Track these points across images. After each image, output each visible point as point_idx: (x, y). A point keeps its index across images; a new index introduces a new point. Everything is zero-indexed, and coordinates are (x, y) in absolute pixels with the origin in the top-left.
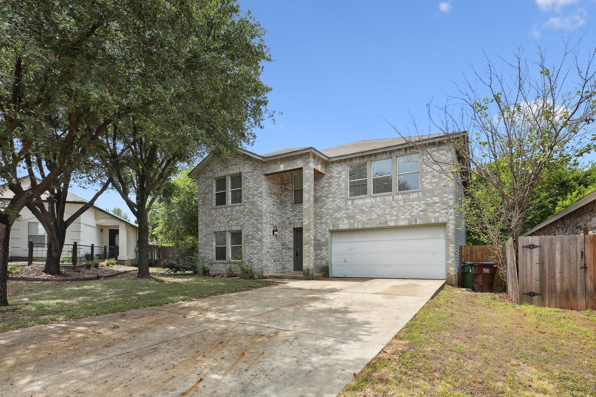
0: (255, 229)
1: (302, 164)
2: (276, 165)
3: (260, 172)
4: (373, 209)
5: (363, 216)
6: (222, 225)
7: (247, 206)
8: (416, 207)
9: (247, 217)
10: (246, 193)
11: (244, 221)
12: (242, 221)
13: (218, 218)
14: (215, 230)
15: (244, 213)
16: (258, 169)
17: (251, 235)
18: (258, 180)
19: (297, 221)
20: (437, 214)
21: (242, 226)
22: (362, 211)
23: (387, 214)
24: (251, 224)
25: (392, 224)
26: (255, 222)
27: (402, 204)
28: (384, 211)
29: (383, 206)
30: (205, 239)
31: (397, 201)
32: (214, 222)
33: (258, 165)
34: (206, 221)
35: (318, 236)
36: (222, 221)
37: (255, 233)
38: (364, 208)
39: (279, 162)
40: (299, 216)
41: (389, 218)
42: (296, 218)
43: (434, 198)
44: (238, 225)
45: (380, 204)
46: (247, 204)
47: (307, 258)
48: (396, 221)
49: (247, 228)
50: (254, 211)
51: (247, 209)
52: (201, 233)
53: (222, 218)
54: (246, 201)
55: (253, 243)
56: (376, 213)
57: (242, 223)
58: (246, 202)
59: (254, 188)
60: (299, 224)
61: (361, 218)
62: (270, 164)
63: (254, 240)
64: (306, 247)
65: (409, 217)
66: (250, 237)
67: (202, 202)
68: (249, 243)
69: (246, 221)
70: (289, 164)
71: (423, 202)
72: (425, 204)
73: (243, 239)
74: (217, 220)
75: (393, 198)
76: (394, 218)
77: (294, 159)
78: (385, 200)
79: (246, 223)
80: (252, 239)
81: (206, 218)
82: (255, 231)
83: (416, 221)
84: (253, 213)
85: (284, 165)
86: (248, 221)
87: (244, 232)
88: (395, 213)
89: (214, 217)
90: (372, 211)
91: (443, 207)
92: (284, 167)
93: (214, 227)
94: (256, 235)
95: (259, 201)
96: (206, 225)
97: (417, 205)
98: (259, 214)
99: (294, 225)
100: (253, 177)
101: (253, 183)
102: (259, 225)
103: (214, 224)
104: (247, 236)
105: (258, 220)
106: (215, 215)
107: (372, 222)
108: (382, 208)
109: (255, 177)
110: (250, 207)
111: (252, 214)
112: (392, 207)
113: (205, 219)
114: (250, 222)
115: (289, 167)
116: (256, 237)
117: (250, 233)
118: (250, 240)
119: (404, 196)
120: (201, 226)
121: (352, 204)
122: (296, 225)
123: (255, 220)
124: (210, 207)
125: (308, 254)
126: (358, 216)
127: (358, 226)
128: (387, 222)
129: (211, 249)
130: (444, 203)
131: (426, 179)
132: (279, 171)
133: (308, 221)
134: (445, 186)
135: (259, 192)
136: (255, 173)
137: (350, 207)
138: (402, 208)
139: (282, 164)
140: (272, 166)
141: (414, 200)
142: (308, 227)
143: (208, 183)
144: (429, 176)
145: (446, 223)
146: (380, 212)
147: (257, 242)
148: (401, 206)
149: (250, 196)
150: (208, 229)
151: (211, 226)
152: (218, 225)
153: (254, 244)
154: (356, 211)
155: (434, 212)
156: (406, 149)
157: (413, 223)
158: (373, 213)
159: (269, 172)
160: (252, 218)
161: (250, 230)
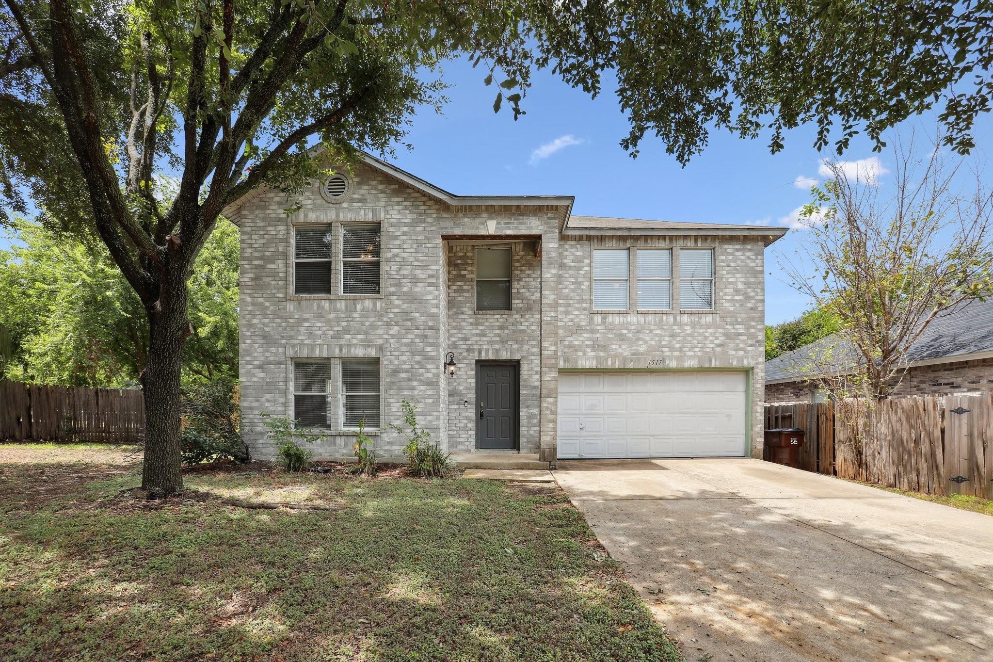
0: (418, 358)
1: (542, 228)
2: (477, 221)
3: (434, 228)
4: (641, 335)
5: (624, 346)
6: (319, 341)
7: (396, 302)
8: (711, 338)
9: (396, 328)
10: (393, 273)
11: (386, 336)
12: (380, 337)
13: (306, 324)
14: (295, 353)
15: (385, 319)
16: (429, 220)
17: (406, 371)
18: (429, 245)
19: (485, 346)
20: (742, 353)
21: (381, 348)
22: (622, 337)
23: (665, 346)
24: (407, 345)
25: (673, 364)
26: (417, 340)
27: (689, 331)
28: (660, 341)
29: (658, 331)
30: (262, 375)
31: (681, 325)
32: (292, 333)
33: (429, 212)
34: (267, 329)
35: (534, 380)
36: (320, 333)
37: (417, 366)
38: (625, 331)
39: (485, 215)
40: (492, 335)
41: (667, 354)
42: (485, 339)
43: (738, 327)
44: (369, 346)
45: (652, 327)
46: (395, 298)
47: (550, 425)
48: (679, 359)
49: (396, 353)
50: (417, 315)
51: (396, 310)
52: (248, 358)
53: (319, 324)
54: (393, 289)
55: (413, 388)
56: (646, 343)
57: (381, 341)
58: (393, 294)
59: (416, 263)
60: (490, 352)
61: (620, 350)
62: (460, 215)
63: (415, 383)
64: (548, 403)
65: (699, 353)
66: (403, 375)
67: (253, 279)
68: (400, 389)
69: (392, 336)
70: (508, 223)
71: (721, 331)
72: (725, 335)
73: (384, 380)
74: (302, 329)
75: (675, 318)
76: (676, 353)
77: (522, 215)
78: (661, 321)
79: (392, 341)
80: (409, 380)
81: (266, 321)
82: (419, 363)
83: (711, 361)
84: (410, 320)
85: (498, 223)
86: (398, 337)
87: (386, 363)
88: (677, 346)
89: (291, 321)
90: (638, 339)
91: (750, 342)
92: (497, 228)
93: (293, 346)
94: (421, 371)
95: (430, 293)
96: (264, 338)
97: (712, 335)
98: (430, 324)
100: (414, 237)
101: (413, 250)
102: (428, 349)
103: (291, 337)
104: (395, 372)
105: (426, 336)
106: (297, 316)
107: (639, 359)
108: (656, 335)
109: (420, 238)
110: (405, 306)
111: (409, 323)
112: (673, 335)
113: (264, 324)
114: (404, 341)
115: (509, 228)
116: (421, 375)
117: (405, 367)
118: (404, 383)
119: (693, 317)
120: (248, 342)
121: (603, 322)
122: (483, 354)
123: (417, 336)
124: (281, 295)
125: (552, 417)
126: (614, 346)
127: (614, 363)
128: (664, 360)
129: (282, 400)
130: (751, 336)
131: (726, 294)
132: (483, 232)
133: (553, 348)
134: (752, 309)
135: (430, 272)
136: (418, 229)
137: (599, 328)
138: (689, 338)
139: (492, 219)
140: (466, 219)
141: (708, 326)
143: (274, 233)
144: (730, 290)
145: (753, 368)
146: (653, 342)
147: (423, 388)
148: (688, 335)
149: (404, 281)
150: (273, 350)
151: (283, 342)
152: (307, 342)
153: (416, 392)
154: (610, 335)
155: (737, 349)
156: (696, 238)
157: (707, 365)
158: (641, 342)
159: (457, 232)
160: (408, 331)
161: (404, 358)
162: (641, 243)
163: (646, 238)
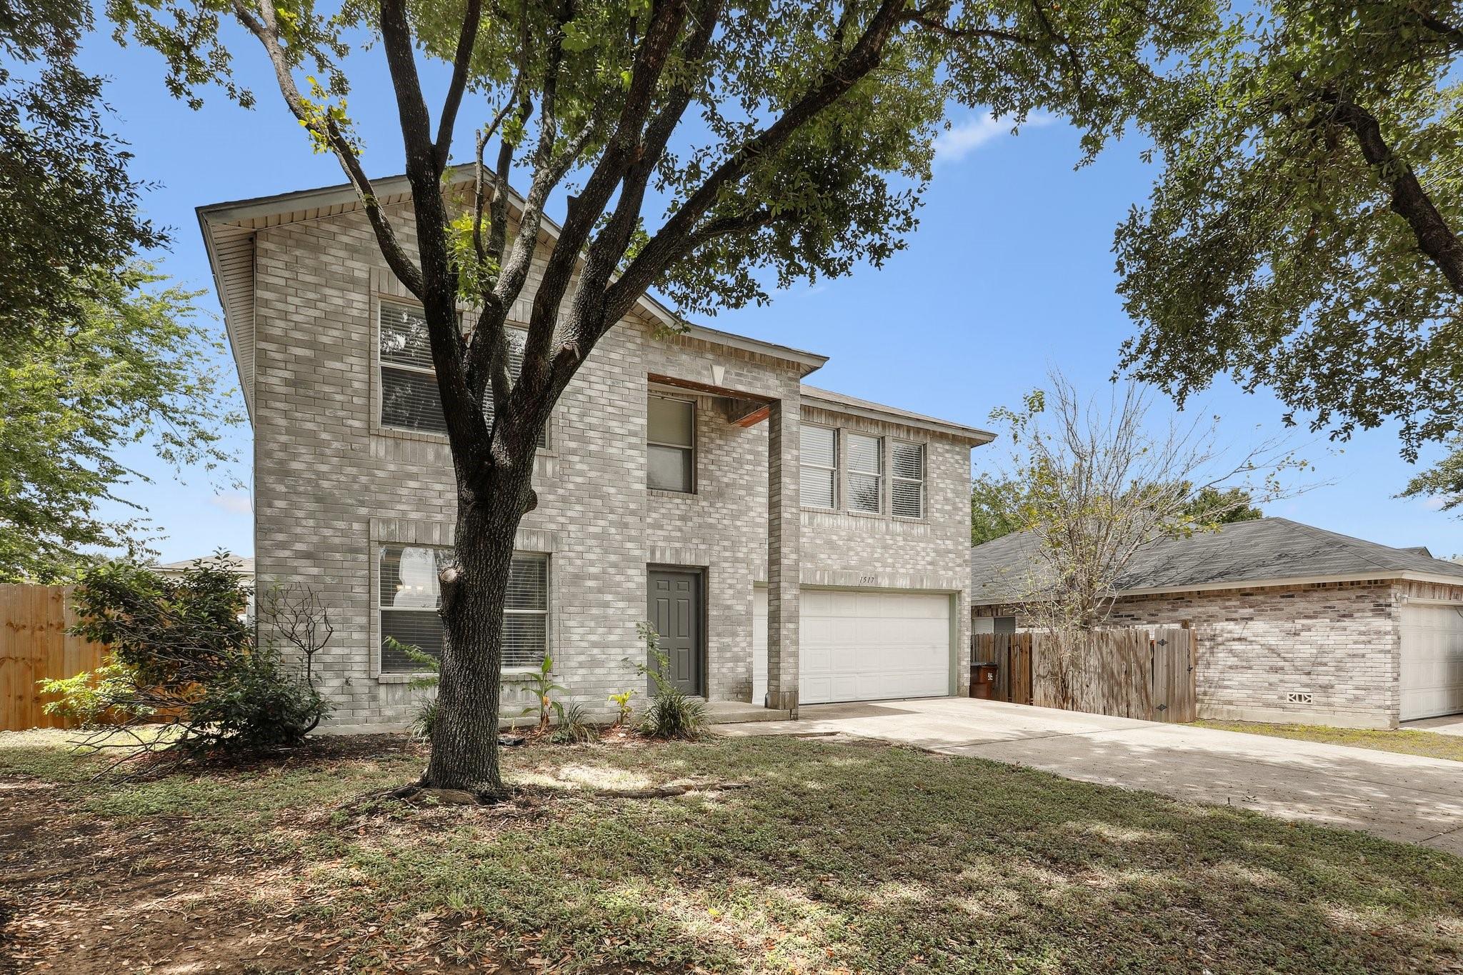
0: (613, 558)
1: (780, 390)
2: (700, 362)
3: (637, 360)
4: (852, 544)
5: (835, 557)
6: (439, 517)
7: (579, 466)
8: (923, 554)
9: (578, 507)
10: (574, 418)
11: (562, 520)
12: (551, 519)
13: (412, 484)
14: (391, 534)
15: (560, 491)
16: (630, 345)
17: (595, 577)
18: (631, 385)
19: (660, 544)
20: (951, 573)
21: (554, 538)
22: (831, 545)
23: (877, 560)
24: (596, 536)
25: (885, 583)
26: (613, 530)
27: (901, 543)
28: (872, 553)
29: (870, 541)
30: (315, 571)
31: (894, 535)
32: (382, 497)
33: (629, 332)
34: (325, 484)
36: (440, 502)
37: (612, 571)
38: (835, 538)
39: (711, 357)
40: (670, 528)
41: (880, 570)
42: (660, 532)
43: (948, 542)
44: (533, 533)
45: (864, 535)
46: (576, 459)
48: (892, 577)
49: (580, 548)
50: (612, 490)
51: (579, 480)
52: (281, 537)
53: (438, 487)
54: (573, 445)
55: (606, 605)
56: (857, 554)
57: (553, 526)
58: (573, 452)
59: (610, 409)
60: (668, 553)
61: (829, 562)
62: (676, 348)
63: (609, 597)
65: (911, 571)
66: (590, 583)
67: (287, 383)
68: (586, 605)
69: (572, 520)
70: (740, 375)
71: (932, 546)
72: (935, 551)
73: (558, 592)
74: (404, 492)
75: (887, 526)
76: (888, 570)
77: (758, 367)
78: (873, 527)
79: (572, 528)
80: (600, 591)
81: (324, 468)
82: (614, 565)
83: (922, 581)
84: (601, 497)
85: (726, 372)
86: (582, 522)
87: (561, 562)
88: (890, 561)
89: (380, 474)
90: (850, 549)
91: (959, 561)
92: (725, 379)
93: (387, 522)
94: (618, 578)
95: (631, 458)
96: (319, 500)
97: (924, 550)
98: (632, 506)
99: (653, 553)
100: (607, 368)
101: (605, 388)
102: (629, 545)
103: (380, 505)
104: (577, 578)
105: (626, 525)
106: (392, 467)
107: (850, 575)
108: (868, 545)
109: (617, 370)
110: (593, 474)
111: (599, 502)
112: (885, 547)
113: (317, 473)
114: (591, 529)
115: (741, 383)
116: (619, 584)
117: (592, 570)
118: (591, 596)
119: (905, 526)
120: (280, 504)
121: (811, 523)
122: (658, 554)
123: (612, 523)
124: (356, 424)
126: (822, 556)
127: (822, 578)
128: (876, 576)
129: (363, 620)
130: (959, 554)
131: (937, 502)
132: (706, 381)
133: (794, 556)
134: (960, 522)
135: (631, 427)
136: (613, 356)
137: (806, 530)
138: (901, 552)
139: (719, 364)
140: (684, 357)
141: (921, 539)
142: (793, 574)
143: (340, 302)
144: (940, 498)
145: (959, 592)
146: (865, 554)
147: (621, 604)
148: (901, 548)
149: (592, 434)
150: (341, 525)
151: (363, 511)
152: (414, 515)
153: (611, 611)
154: (818, 542)
155: (946, 568)
156: (909, 429)
157: (918, 587)
158: (852, 553)
159: (671, 373)
160: (598, 514)
161: (592, 556)
162: (852, 424)
163: (859, 419)
